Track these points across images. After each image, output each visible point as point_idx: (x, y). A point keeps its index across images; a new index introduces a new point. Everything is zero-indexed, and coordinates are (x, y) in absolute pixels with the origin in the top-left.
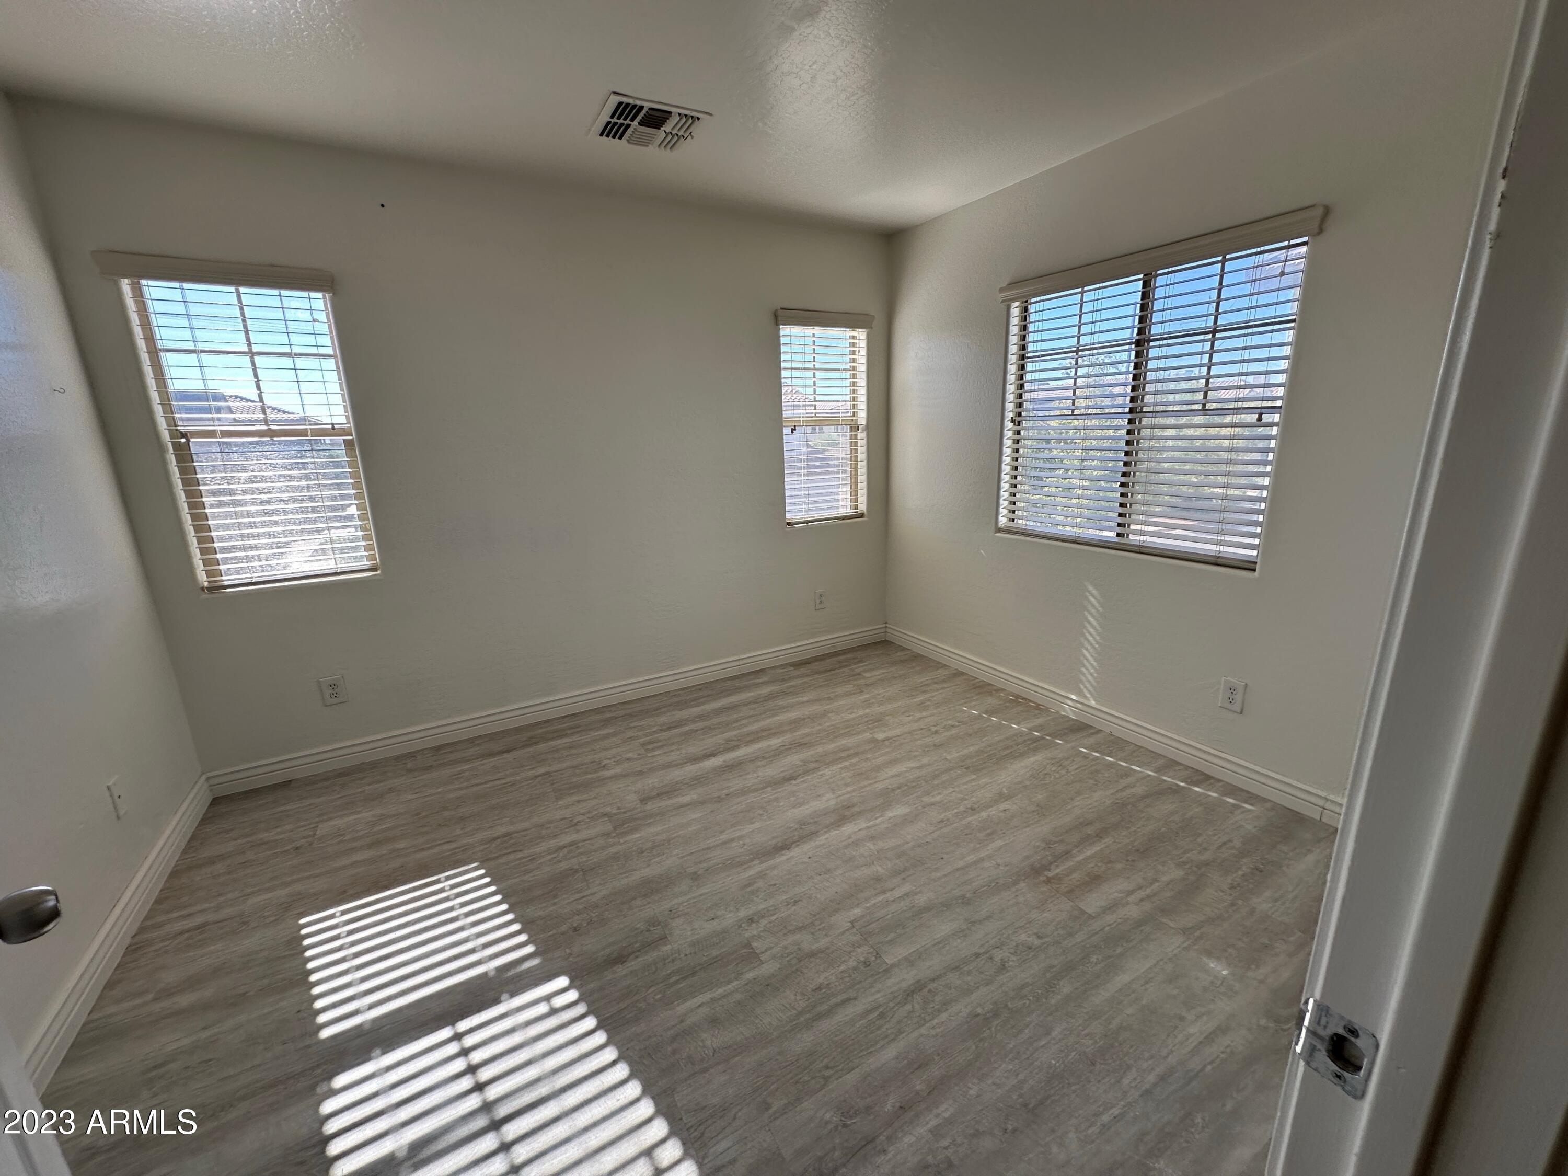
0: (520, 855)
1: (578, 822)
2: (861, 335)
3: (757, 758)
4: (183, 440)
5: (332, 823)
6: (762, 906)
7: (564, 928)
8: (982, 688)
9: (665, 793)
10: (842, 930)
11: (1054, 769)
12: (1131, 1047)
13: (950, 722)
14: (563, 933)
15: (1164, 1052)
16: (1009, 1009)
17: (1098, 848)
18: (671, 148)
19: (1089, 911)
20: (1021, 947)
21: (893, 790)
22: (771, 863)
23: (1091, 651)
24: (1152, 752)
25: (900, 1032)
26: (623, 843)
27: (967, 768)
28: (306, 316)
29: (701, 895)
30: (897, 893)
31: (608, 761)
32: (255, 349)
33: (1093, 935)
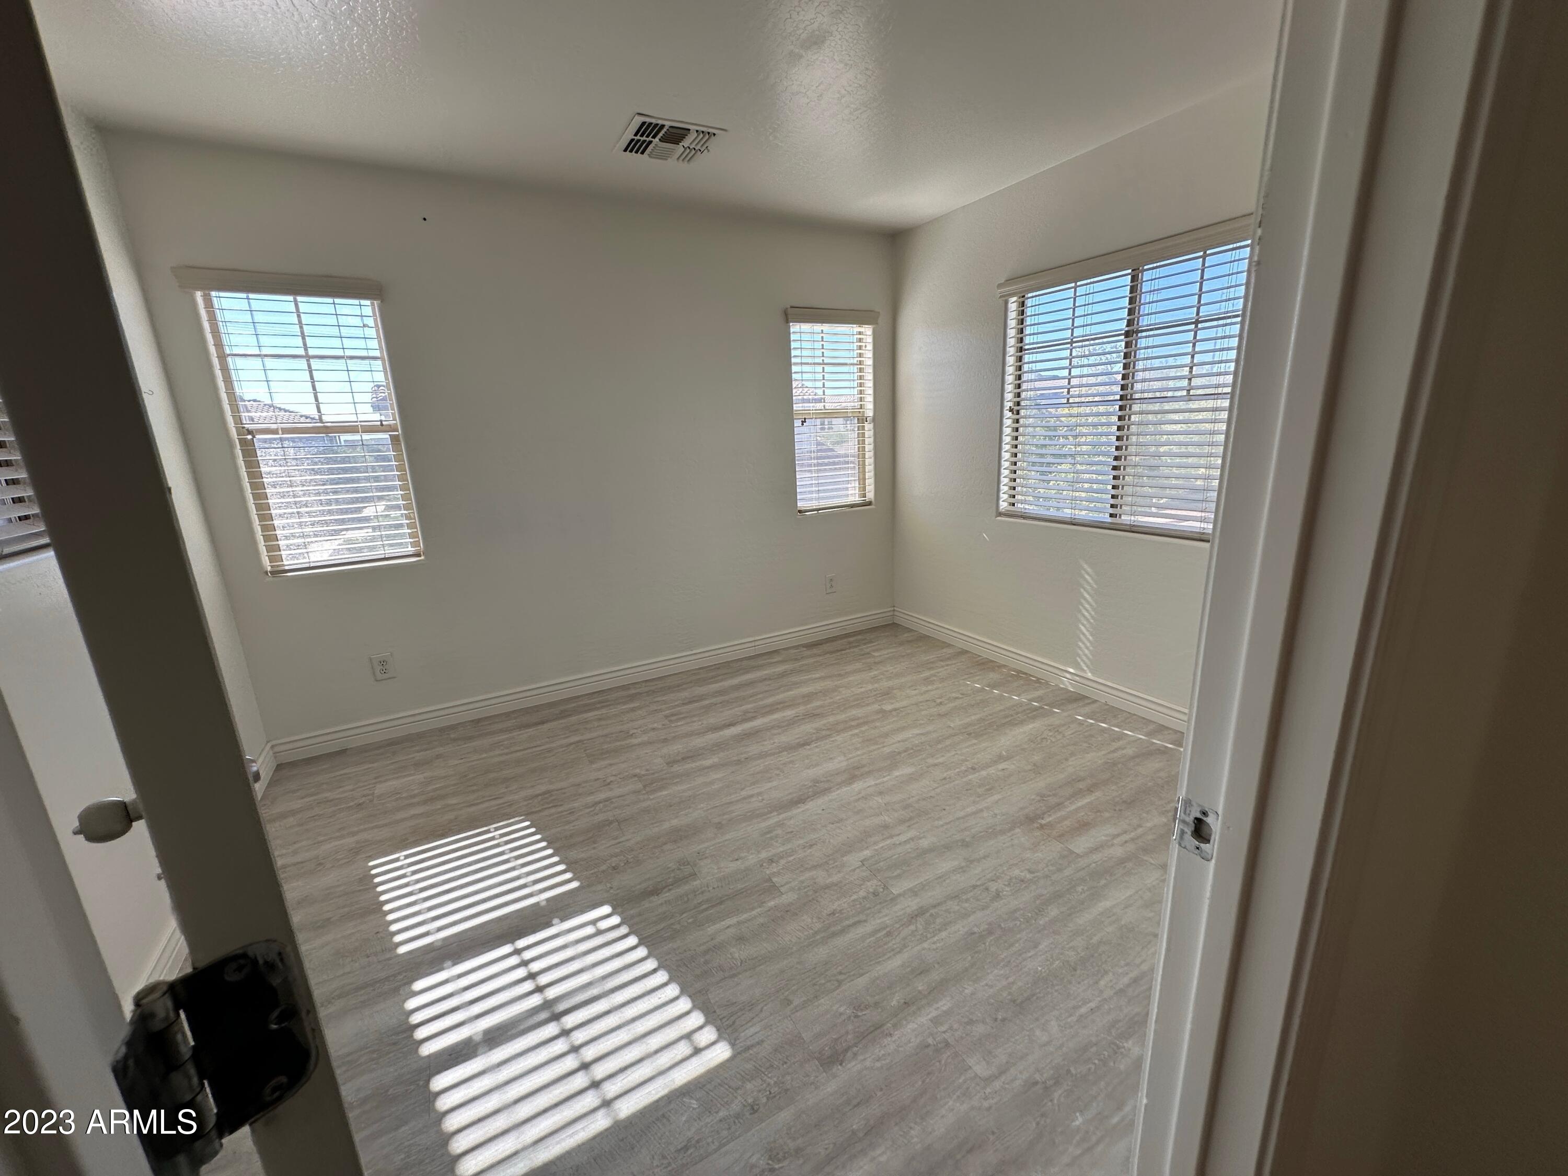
0: (561, 809)
1: (611, 782)
2: (868, 330)
3: (773, 727)
4: (249, 437)
5: (390, 783)
6: (781, 849)
7: (604, 867)
8: (985, 665)
9: (688, 757)
10: (853, 868)
11: (1050, 734)
12: (1109, 957)
13: (954, 695)
14: (603, 872)
15: (1138, 961)
16: (1002, 928)
17: (1089, 800)
18: (689, 161)
19: (1077, 851)
20: (1014, 880)
21: (899, 753)
22: (789, 814)
23: (1087, 626)
24: (1144, 718)
25: (905, 946)
26: (653, 799)
27: (969, 734)
28: (357, 321)
29: (726, 840)
30: (903, 838)
31: (635, 731)
32: (311, 352)
33: (1080, 870)
